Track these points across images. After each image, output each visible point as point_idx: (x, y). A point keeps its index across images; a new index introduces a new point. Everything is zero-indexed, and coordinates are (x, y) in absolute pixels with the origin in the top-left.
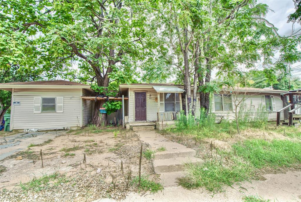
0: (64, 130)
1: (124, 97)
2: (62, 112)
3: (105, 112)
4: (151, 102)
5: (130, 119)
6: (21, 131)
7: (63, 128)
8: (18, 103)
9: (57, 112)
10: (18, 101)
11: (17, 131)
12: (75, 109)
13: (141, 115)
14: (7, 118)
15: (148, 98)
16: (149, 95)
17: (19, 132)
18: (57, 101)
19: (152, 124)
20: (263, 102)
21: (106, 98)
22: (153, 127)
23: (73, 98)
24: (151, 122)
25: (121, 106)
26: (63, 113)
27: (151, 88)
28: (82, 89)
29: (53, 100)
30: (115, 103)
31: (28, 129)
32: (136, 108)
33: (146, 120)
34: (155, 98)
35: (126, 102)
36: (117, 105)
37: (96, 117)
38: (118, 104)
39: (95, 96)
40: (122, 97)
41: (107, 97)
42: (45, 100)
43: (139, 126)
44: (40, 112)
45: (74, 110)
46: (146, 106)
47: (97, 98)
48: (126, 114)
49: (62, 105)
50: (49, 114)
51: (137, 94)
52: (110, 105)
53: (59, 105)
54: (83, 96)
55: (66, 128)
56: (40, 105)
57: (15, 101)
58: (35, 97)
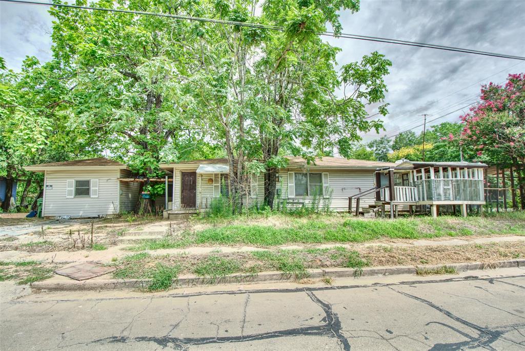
0: (99, 217)
1: (168, 178)
2: (97, 196)
3: (148, 197)
4: (204, 184)
5: (176, 204)
6: (52, 218)
7: (97, 216)
8: (51, 186)
9: (92, 196)
10: (51, 184)
11: (48, 218)
13: (188, 201)
14: (40, 203)
15: (199, 180)
16: (200, 175)
17: (50, 219)
18: (91, 184)
21: (146, 179)
23: (109, 181)
25: (164, 190)
26: (98, 198)
28: (120, 169)
29: (87, 183)
30: (157, 186)
31: (60, 217)
32: (182, 192)
33: (195, 206)
34: (207, 180)
35: (171, 184)
36: (159, 189)
38: (160, 187)
39: (134, 178)
40: (165, 178)
41: (148, 179)
42: (79, 183)
43: (180, 214)
44: (73, 197)
45: (110, 195)
46: (196, 189)
48: (170, 200)
49: (97, 188)
50: (83, 200)
51: (184, 174)
53: (93, 188)
54: (121, 178)
55: (101, 216)
56: (73, 189)
57: (47, 184)
58: (68, 180)
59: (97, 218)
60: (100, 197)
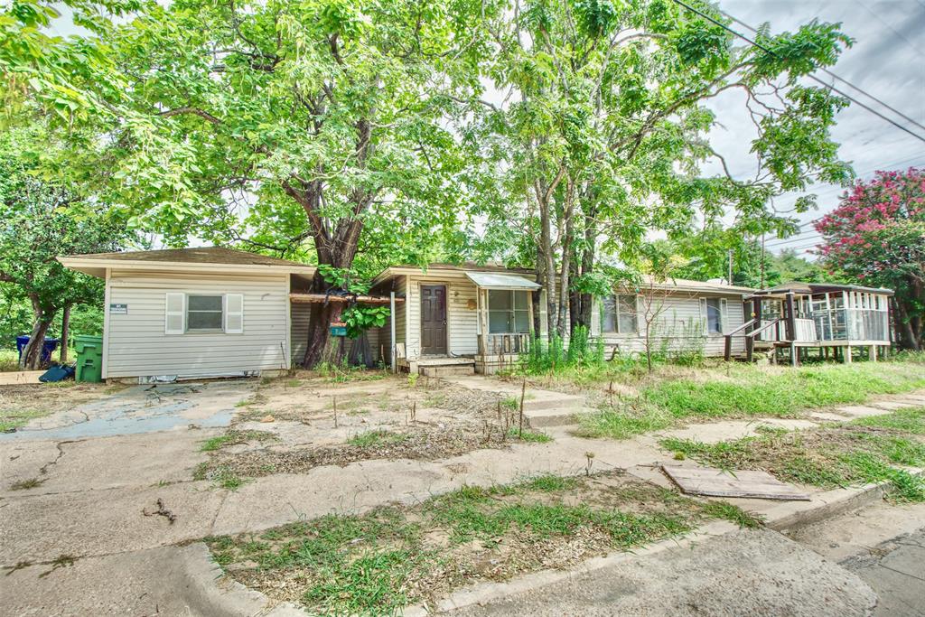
0: (246, 377)
1: (396, 297)
2: (240, 331)
3: (343, 334)
4: (459, 310)
5: (410, 347)
6: (129, 382)
7: (242, 374)
8: (125, 306)
9: (228, 331)
10: (124, 302)
11: (117, 381)
12: (272, 326)
13: (436, 341)
14: (85, 345)
15: (452, 301)
16: (453, 292)
17: (125, 384)
18: (226, 304)
19: (467, 362)
20: (703, 313)
21: (351, 297)
22: (472, 369)
23: (266, 298)
24: (458, 357)
25: (388, 319)
26: (242, 335)
27: (462, 276)
28: (291, 275)
29: (217, 301)
30: (374, 311)
31: (149, 377)
32: (422, 324)
33: (446, 352)
34: (466, 301)
35: (400, 307)
36: (379, 317)
37: (318, 344)
38: (380, 313)
39: (324, 293)
40: (389, 296)
41: (355, 296)
42: (194, 301)
43: (437, 366)
44: (182, 332)
45: (269, 328)
46: (445, 319)
47: (330, 297)
48: (401, 337)
49: (241, 313)
50: (205, 340)
51: (425, 290)
52: (359, 316)
53: (232, 314)
54: (292, 293)
55: (250, 373)
56: (182, 314)
57: (114, 302)
58: (169, 294)
59: (242, 377)
60: (246, 333)
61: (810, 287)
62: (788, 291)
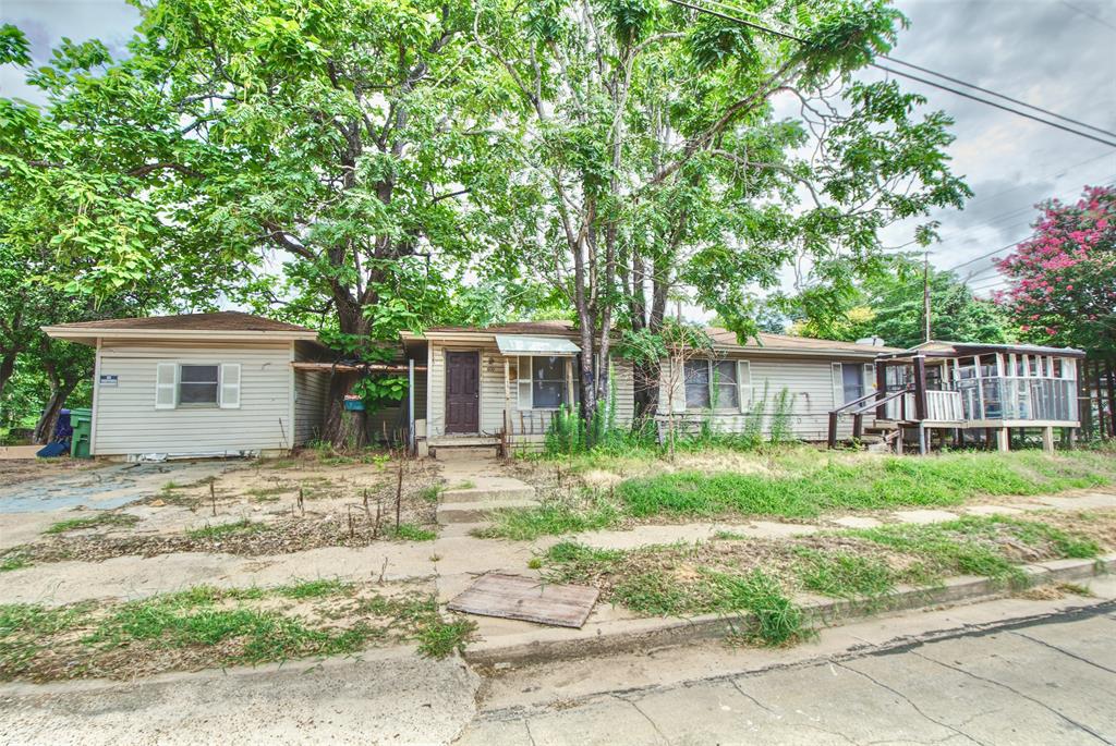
0: (242, 457)
1: (415, 366)
2: (237, 406)
3: (359, 408)
4: (494, 380)
5: (431, 426)
6: (118, 460)
7: (238, 454)
8: (115, 378)
9: (223, 405)
10: (114, 373)
11: (106, 460)
12: (273, 399)
13: (463, 417)
14: (80, 419)
15: (486, 369)
16: (487, 359)
17: (113, 463)
18: (222, 375)
19: (491, 443)
20: (837, 383)
21: (362, 366)
23: (266, 367)
24: (491, 436)
25: (406, 390)
26: (238, 409)
27: (490, 340)
28: (296, 341)
29: (212, 372)
30: (389, 382)
31: (138, 456)
32: (447, 397)
33: (477, 431)
34: (503, 369)
35: (422, 378)
36: (395, 389)
37: (334, 419)
38: (396, 384)
39: (331, 362)
40: (408, 364)
41: (367, 364)
42: (188, 372)
43: (453, 447)
44: (172, 406)
45: (269, 402)
46: (477, 391)
47: (337, 366)
48: (422, 413)
49: (237, 386)
50: (199, 414)
51: (452, 356)
52: (373, 388)
53: (227, 385)
54: (296, 361)
55: (247, 453)
56: (173, 387)
57: (104, 374)
58: (161, 364)
59: (238, 457)
60: (243, 408)
61: (955, 347)
62: (916, 354)
